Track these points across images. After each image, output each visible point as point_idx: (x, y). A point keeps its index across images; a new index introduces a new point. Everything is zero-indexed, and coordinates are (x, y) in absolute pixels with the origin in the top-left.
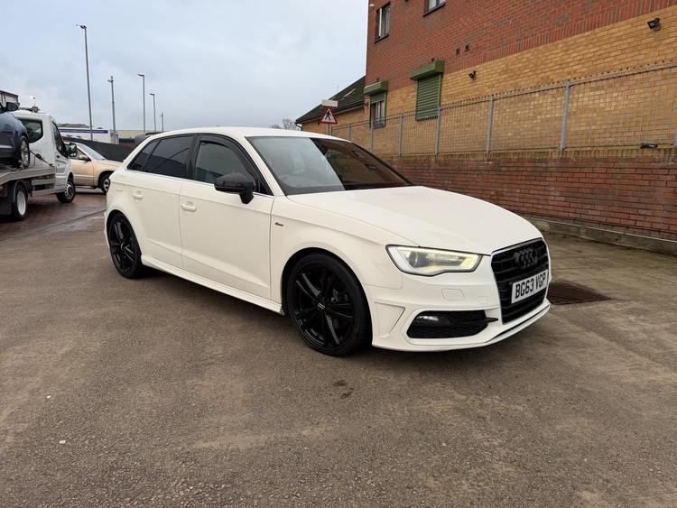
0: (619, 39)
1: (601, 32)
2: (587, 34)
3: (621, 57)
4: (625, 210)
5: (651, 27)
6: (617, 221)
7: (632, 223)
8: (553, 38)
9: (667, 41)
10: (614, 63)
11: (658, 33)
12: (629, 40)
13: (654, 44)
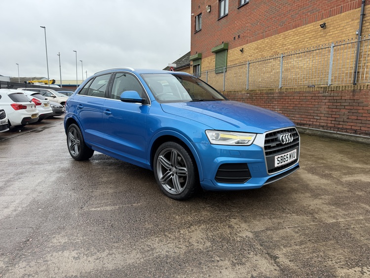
0: (308, 32)
1: (300, 29)
2: (294, 30)
3: (309, 41)
4: (308, 117)
5: (322, 27)
6: (305, 122)
7: (311, 123)
8: (278, 32)
10: (307, 44)
11: (325, 30)
12: (313, 33)
13: (323, 35)
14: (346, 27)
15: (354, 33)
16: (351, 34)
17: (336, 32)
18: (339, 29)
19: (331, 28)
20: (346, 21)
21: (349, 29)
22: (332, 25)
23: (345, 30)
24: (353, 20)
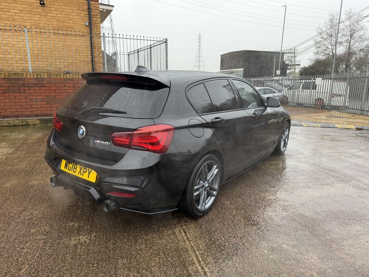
3: (20, 15)
5: (41, 4)
9: (51, 15)
10: (15, 17)
11: (43, 8)
12: (24, 6)
13: (43, 14)
14: (73, 14)
15: (83, 23)
16: (80, 23)
17: (60, 15)
18: (64, 13)
19: (53, 9)
20: (70, 8)
21: (76, 17)
22: (53, 6)
23: (71, 17)
24: (78, 10)
